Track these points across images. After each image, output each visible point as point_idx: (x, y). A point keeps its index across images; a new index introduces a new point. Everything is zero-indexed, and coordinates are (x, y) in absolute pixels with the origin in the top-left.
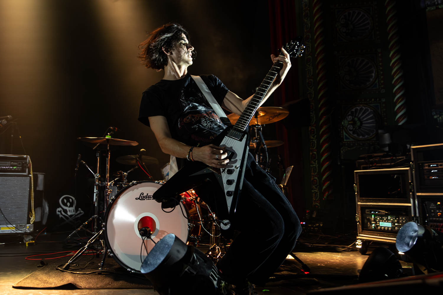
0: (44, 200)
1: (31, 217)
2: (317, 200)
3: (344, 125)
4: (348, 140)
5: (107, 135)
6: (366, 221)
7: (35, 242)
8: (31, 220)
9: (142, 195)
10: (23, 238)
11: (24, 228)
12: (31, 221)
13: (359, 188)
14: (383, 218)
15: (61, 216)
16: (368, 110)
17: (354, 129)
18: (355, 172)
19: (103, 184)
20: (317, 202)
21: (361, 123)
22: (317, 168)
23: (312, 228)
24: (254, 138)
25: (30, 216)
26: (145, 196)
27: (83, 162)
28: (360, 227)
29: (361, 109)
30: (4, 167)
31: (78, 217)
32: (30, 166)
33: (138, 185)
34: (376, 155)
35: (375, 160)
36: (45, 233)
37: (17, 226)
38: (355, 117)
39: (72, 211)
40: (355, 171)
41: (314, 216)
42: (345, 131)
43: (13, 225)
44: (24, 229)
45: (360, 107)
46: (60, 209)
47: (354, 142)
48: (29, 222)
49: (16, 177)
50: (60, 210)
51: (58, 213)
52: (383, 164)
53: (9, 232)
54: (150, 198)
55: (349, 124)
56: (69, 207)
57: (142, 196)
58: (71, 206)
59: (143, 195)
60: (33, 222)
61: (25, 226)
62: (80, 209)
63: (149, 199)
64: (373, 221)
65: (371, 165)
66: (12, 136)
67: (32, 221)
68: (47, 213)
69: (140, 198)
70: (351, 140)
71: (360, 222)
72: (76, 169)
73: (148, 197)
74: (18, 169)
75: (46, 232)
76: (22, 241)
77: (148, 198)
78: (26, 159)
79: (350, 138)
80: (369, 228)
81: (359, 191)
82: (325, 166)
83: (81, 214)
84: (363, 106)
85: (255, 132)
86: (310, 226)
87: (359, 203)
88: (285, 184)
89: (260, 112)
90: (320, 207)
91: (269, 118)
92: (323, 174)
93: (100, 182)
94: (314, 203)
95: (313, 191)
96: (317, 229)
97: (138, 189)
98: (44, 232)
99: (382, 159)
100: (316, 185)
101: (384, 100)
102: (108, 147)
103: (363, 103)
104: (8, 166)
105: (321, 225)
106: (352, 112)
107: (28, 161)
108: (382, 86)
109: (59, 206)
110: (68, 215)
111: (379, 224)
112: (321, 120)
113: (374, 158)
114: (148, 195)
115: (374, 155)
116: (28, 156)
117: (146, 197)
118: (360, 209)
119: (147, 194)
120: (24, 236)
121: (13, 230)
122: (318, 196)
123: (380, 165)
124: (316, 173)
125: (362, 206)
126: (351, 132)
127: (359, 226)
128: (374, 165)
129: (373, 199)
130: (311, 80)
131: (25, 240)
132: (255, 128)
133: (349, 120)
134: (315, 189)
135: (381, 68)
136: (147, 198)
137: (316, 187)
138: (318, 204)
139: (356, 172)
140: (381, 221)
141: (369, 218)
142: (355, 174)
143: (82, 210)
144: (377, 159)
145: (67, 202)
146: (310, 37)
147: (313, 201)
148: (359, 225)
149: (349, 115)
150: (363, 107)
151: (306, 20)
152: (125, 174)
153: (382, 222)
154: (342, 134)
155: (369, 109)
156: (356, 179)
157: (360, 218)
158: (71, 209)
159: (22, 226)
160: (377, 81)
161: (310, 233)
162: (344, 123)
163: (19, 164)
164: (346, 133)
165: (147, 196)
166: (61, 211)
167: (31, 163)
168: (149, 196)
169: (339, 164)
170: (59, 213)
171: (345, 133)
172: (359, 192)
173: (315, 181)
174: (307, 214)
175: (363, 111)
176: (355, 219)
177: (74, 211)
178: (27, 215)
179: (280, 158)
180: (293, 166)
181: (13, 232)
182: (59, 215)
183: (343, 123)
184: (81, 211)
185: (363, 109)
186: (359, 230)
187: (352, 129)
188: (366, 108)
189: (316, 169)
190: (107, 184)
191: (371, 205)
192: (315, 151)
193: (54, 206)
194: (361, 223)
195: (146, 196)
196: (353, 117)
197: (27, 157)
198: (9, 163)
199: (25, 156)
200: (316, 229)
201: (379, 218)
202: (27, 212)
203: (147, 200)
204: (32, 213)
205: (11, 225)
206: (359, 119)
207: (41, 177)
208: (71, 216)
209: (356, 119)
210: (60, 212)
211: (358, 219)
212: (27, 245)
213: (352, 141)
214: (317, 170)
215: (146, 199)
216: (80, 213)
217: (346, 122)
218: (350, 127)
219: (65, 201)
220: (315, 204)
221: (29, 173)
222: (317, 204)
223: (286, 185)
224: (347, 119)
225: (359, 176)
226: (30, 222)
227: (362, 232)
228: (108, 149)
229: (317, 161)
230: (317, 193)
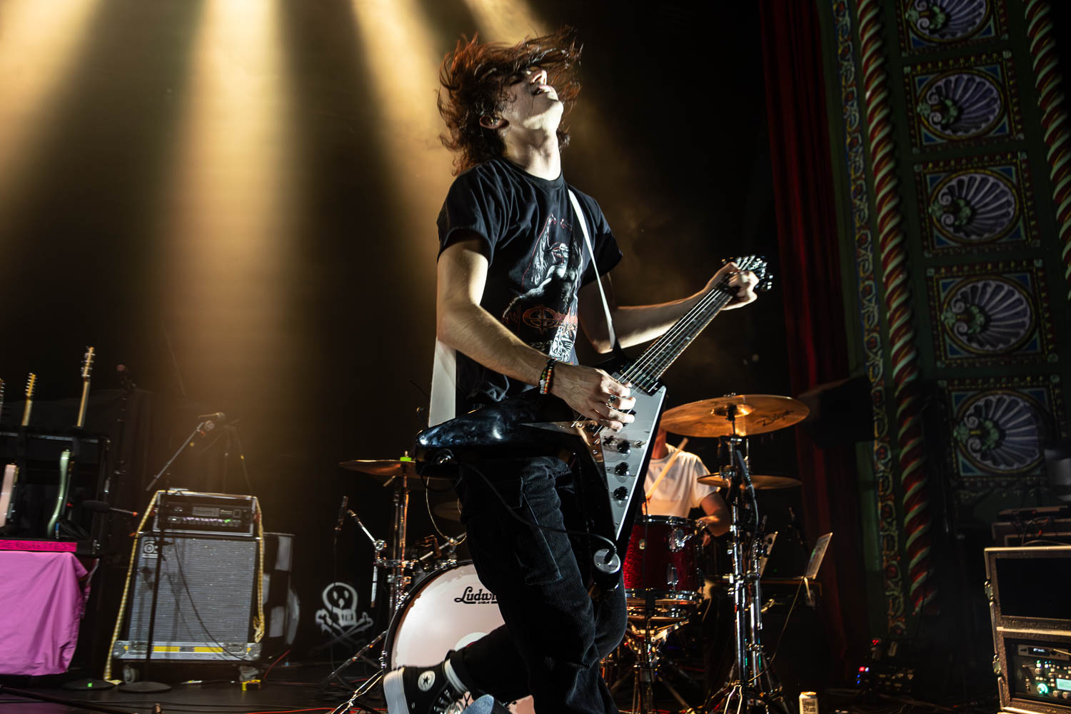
0: (290, 593)
1: (256, 628)
2: (898, 614)
3: (959, 439)
4: (970, 474)
5: (404, 455)
6: (1019, 674)
7: (261, 682)
8: (257, 633)
9: (468, 593)
10: (239, 673)
11: (240, 650)
12: (256, 635)
13: (997, 593)
14: (1065, 668)
15: (324, 627)
16: (1017, 404)
17: (984, 448)
18: (987, 552)
19: (392, 563)
20: (900, 619)
21: (1003, 435)
22: (896, 539)
23: (888, 683)
24: (728, 466)
25: (255, 625)
26: (475, 594)
27: (350, 514)
28: (1004, 690)
29: (1000, 401)
30: (207, 520)
31: (361, 632)
32: (258, 517)
33: (461, 569)
34: (1040, 510)
35: (1039, 522)
36: (287, 664)
37: (228, 645)
38: (986, 419)
39: (349, 617)
40: (987, 549)
41: (892, 653)
42: (961, 452)
43: (220, 643)
44: (242, 652)
45: (998, 397)
46: (322, 612)
47: (985, 479)
48: (251, 639)
49: (229, 541)
50: (323, 615)
51: (318, 620)
52: (1060, 534)
53: (211, 658)
54: (487, 599)
55: (971, 436)
56: (344, 608)
57: (468, 595)
58: (348, 605)
59: (470, 591)
60: (260, 639)
61: (244, 647)
62: (365, 614)
63: (484, 603)
64: (1040, 676)
65: (1029, 535)
66: (226, 454)
67: (258, 636)
68: (295, 619)
69: (465, 599)
70: (979, 473)
71: (1005, 675)
72: (336, 529)
73: (481, 597)
74: (234, 523)
75: (289, 661)
76: (237, 679)
77: (483, 599)
78: (249, 503)
79: (974, 468)
80: (1029, 693)
81: (997, 598)
82: (915, 534)
83: (367, 626)
84: (1004, 394)
85: (729, 453)
86: (882, 678)
87: (1000, 629)
88: (814, 576)
89: (741, 407)
90: (905, 633)
91: (764, 421)
92: (912, 554)
93: (385, 558)
94: (891, 622)
95: (888, 594)
96: (900, 685)
97: (459, 578)
98: (284, 661)
99: (1057, 521)
100: (894, 580)
101: (1057, 380)
102: (405, 482)
103: (1004, 386)
104: (213, 518)
105: (911, 677)
106: (978, 409)
107: (253, 508)
108: (1050, 347)
109: (323, 606)
110: (339, 625)
111: (1055, 682)
112: (901, 426)
113: (1036, 519)
114: (483, 593)
115: (1035, 511)
116: (255, 497)
117: (477, 597)
118: (1003, 643)
119: (481, 590)
120: (241, 668)
121: (218, 654)
122: (902, 606)
123: (1054, 534)
124: (893, 553)
125: (1007, 637)
126: (978, 456)
127: (1002, 687)
128: (1037, 535)
129: (1037, 622)
130: (875, 335)
131: (243, 677)
132: (729, 444)
133: (969, 426)
134: (893, 590)
135: (1045, 305)
136: (479, 599)
137: (896, 584)
138: (902, 626)
139: (990, 553)
140: (1060, 676)
141: (1027, 668)
142: (986, 556)
143: (369, 617)
144: (1043, 522)
145: (339, 598)
146: (869, 239)
147: (890, 617)
148: (1001, 684)
149: (970, 415)
150: (1005, 397)
151: (858, 203)
152: (452, 540)
153: (1063, 678)
154: (954, 460)
155: (1019, 400)
156: (990, 571)
157: (1005, 667)
158: (346, 612)
159: (237, 645)
160: (1037, 335)
161: (882, 696)
162: (959, 433)
163: (237, 514)
164: (964, 456)
165: (479, 595)
166: (325, 616)
167: (260, 512)
168: (483, 595)
169: (947, 530)
170: (322, 621)
171: (961, 458)
172: (998, 601)
173: (893, 569)
174: (873, 649)
175: (1005, 405)
176: (991, 667)
177: (352, 619)
178: (248, 622)
179: (793, 516)
180: (831, 534)
181: (218, 658)
182: (320, 625)
183: (955, 434)
184: (368, 619)
185: (1005, 400)
186: (1003, 698)
187: (978, 447)
188: (1013, 398)
189: (894, 541)
190: (401, 564)
191: (1031, 634)
192: (890, 500)
193: (311, 604)
194: (1006, 677)
195: (477, 595)
196: (982, 420)
197: (252, 499)
198: (216, 511)
199: (249, 497)
200: (897, 685)
201: (1055, 668)
202: (248, 617)
203: (479, 603)
204: (259, 619)
205: (215, 643)
206: (996, 424)
207: (285, 543)
208: (346, 628)
209: (989, 424)
210: (324, 618)
211: (998, 668)
212: (244, 689)
213: (982, 477)
214: (896, 544)
215: (477, 601)
216: (365, 623)
217: (963, 430)
218: (974, 442)
219: (335, 595)
220: (893, 625)
221: (256, 534)
222: (899, 623)
223: (817, 577)
224: (965, 425)
225: (997, 560)
226: (254, 638)
227: (1011, 700)
228: (405, 486)
229: (895, 523)
230: (897, 598)
